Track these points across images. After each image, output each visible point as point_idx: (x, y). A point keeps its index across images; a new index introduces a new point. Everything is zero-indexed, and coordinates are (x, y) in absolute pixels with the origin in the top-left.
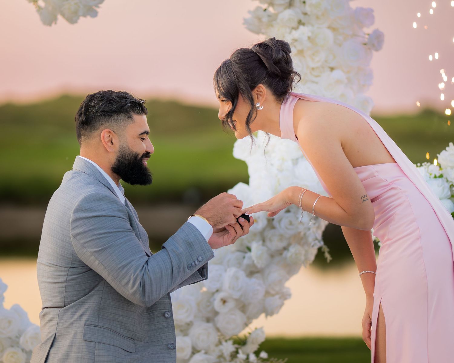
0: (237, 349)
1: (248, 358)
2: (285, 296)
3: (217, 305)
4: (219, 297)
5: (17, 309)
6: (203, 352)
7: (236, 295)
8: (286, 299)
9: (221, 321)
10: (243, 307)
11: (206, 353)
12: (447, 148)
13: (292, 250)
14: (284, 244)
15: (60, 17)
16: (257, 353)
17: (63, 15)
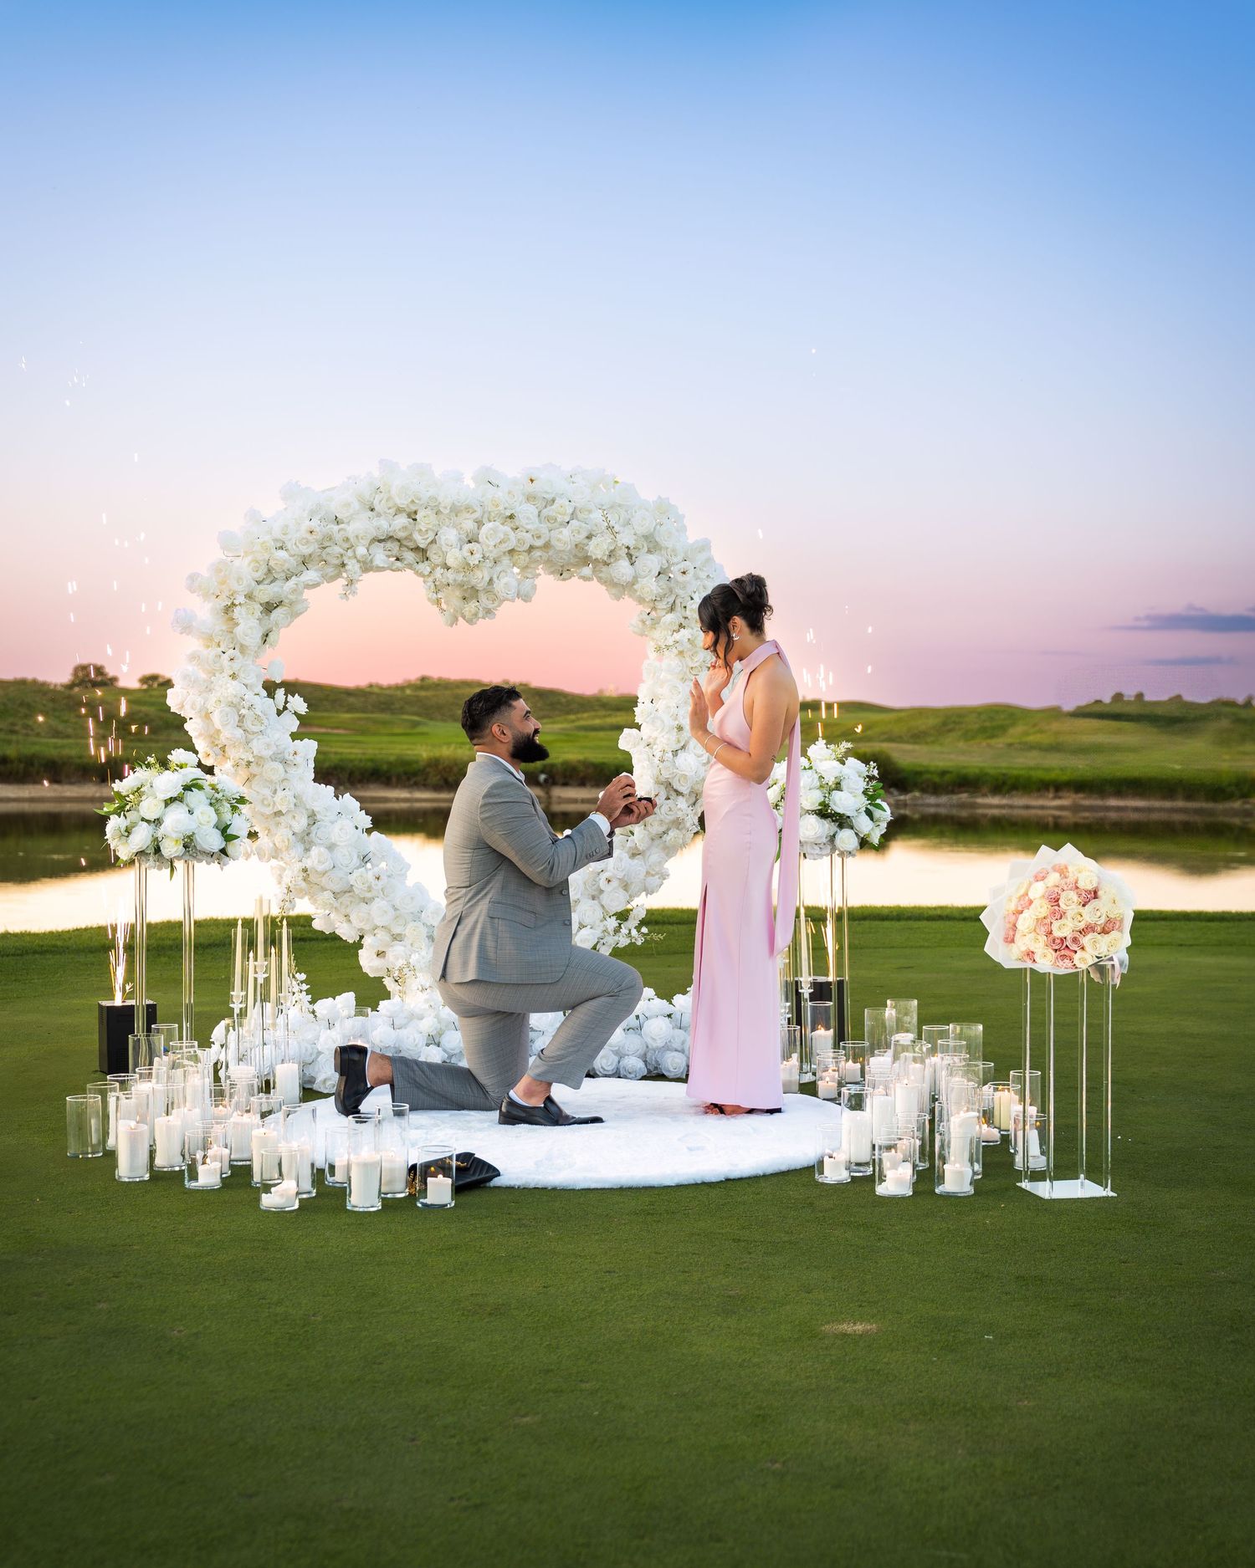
0: (620, 924)
1: (630, 933)
2: (664, 876)
3: (602, 884)
4: (604, 876)
5: (419, 887)
6: (589, 927)
7: (620, 875)
8: (664, 879)
9: (605, 898)
10: (626, 887)
11: (591, 928)
12: (817, 743)
13: (672, 834)
14: (664, 829)
15: (460, 619)
16: (638, 928)
17: (464, 617)
